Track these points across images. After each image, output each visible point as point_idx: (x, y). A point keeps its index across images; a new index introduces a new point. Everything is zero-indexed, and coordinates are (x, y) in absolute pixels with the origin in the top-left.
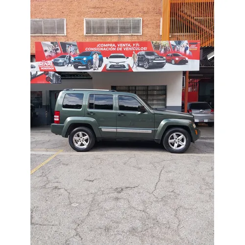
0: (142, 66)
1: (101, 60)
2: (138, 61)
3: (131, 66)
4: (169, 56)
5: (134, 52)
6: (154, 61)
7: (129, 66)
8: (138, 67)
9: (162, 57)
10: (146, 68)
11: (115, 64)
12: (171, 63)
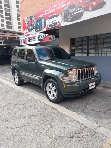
0: (67, 21)
1: (45, 22)
2: (64, 16)
3: (60, 23)
4: (87, 3)
5: (61, 9)
6: (75, 13)
7: (59, 22)
8: (64, 22)
9: (81, 7)
10: (69, 21)
11: (52, 23)
12: (89, 11)
